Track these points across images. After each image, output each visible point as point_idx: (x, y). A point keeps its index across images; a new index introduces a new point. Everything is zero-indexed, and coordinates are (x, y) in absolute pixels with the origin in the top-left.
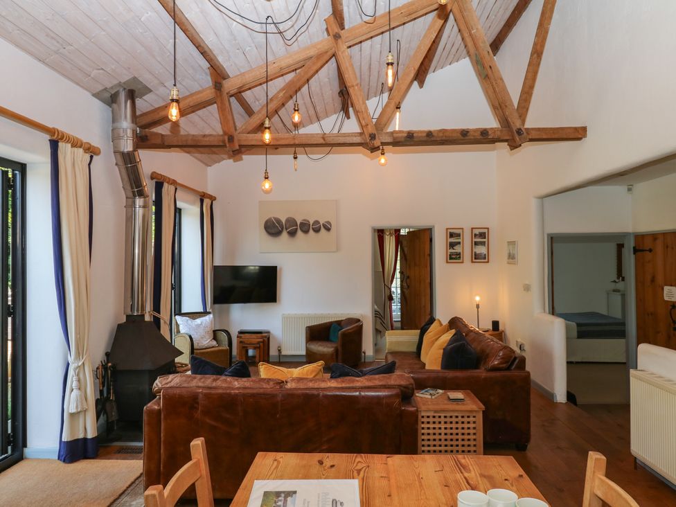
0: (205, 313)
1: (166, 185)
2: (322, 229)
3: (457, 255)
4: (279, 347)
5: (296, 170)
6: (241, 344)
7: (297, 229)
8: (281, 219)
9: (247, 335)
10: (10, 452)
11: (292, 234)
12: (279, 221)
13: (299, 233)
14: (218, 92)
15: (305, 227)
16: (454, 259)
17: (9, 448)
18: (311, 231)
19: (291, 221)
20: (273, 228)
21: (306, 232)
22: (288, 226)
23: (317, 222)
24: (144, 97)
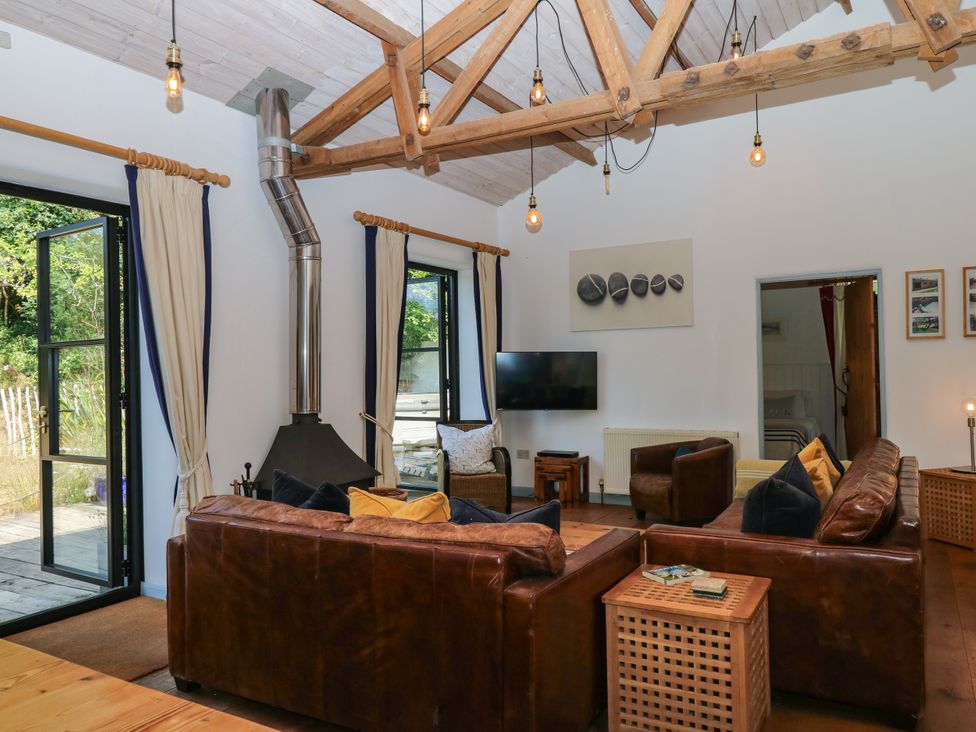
0: (489, 421)
1: (381, 230)
2: (669, 288)
3: (930, 322)
4: (602, 480)
5: (608, 194)
6: (539, 473)
7: (627, 291)
8: (603, 276)
9: (549, 458)
10: (126, 584)
11: (620, 299)
12: (599, 280)
13: (631, 297)
14: (393, 71)
15: (640, 287)
16: (924, 330)
17: (126, 579)
18: (650, 292)
19: (618, 279)
20: (591, 293)
21: (642, 295)
22: (613, 287)
23: (659, 278)
24: (307, 99)
